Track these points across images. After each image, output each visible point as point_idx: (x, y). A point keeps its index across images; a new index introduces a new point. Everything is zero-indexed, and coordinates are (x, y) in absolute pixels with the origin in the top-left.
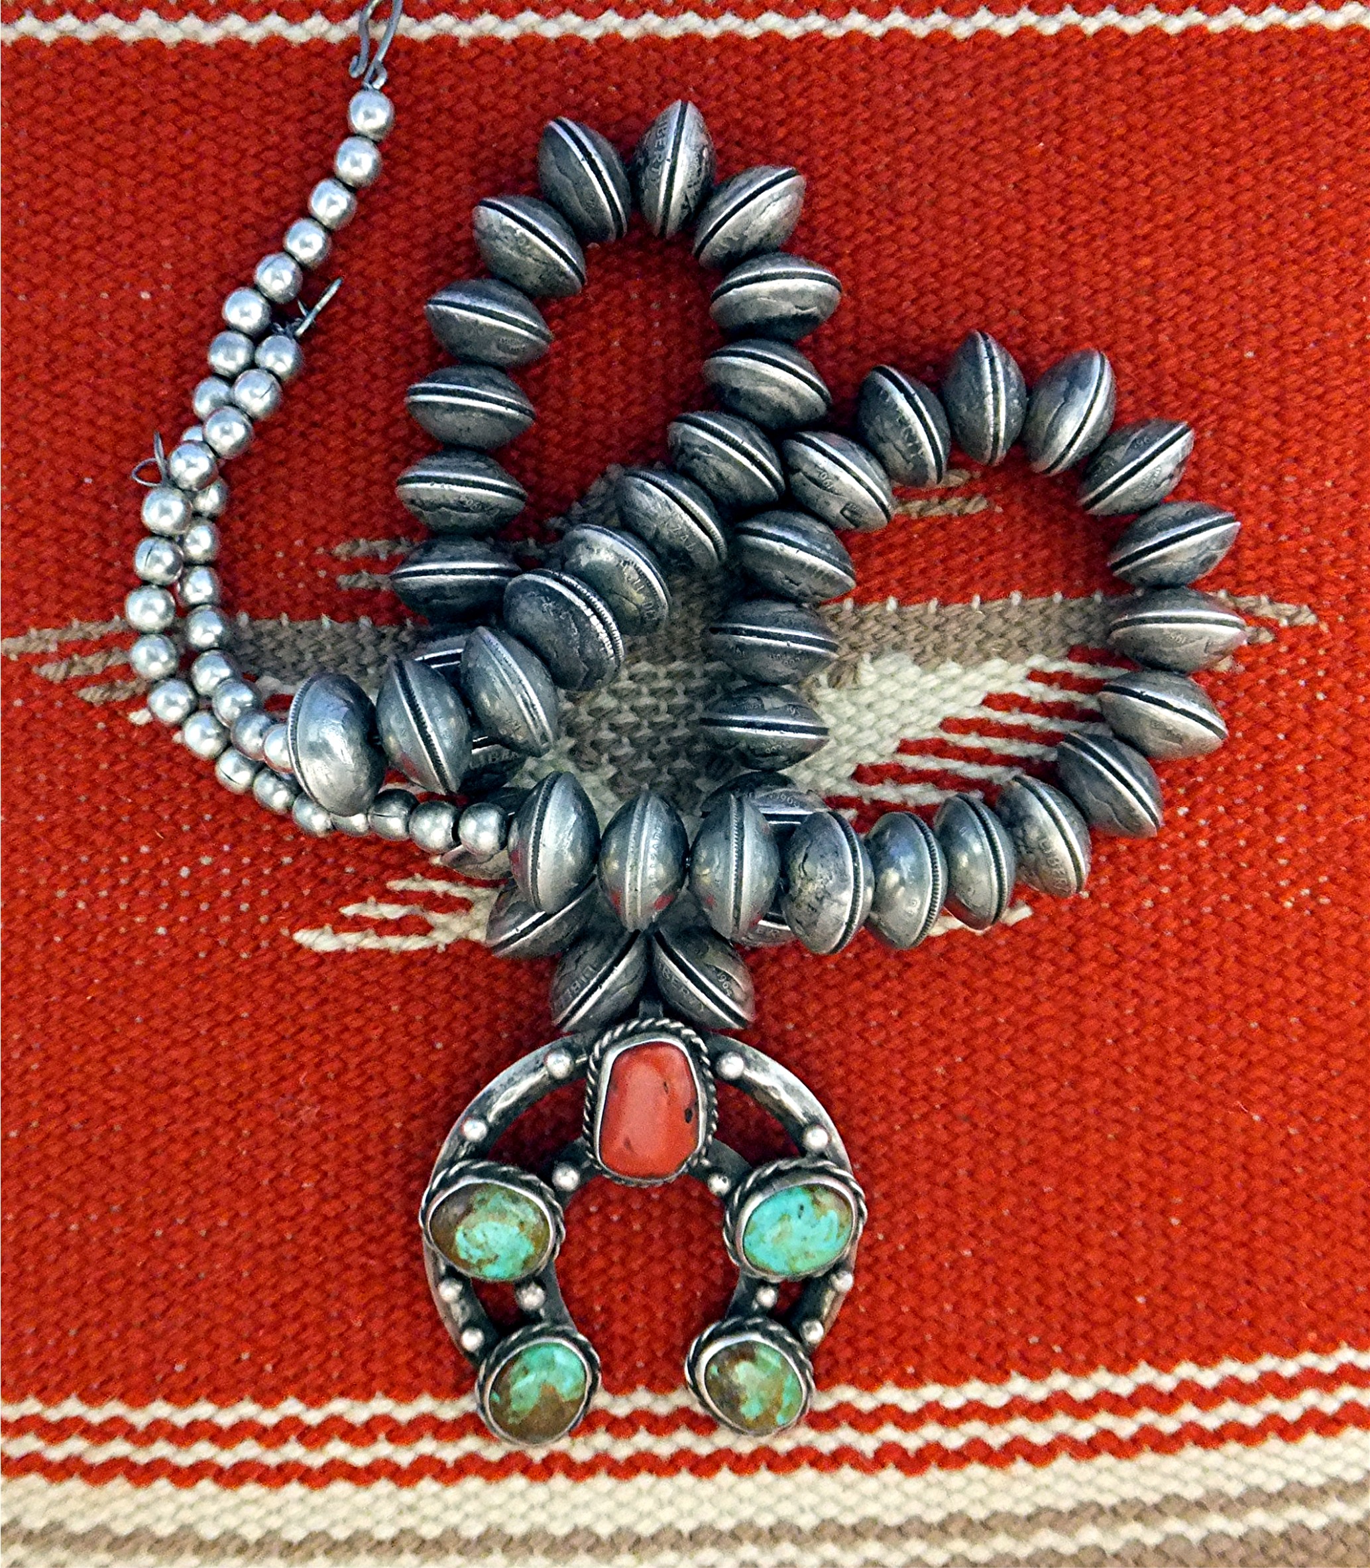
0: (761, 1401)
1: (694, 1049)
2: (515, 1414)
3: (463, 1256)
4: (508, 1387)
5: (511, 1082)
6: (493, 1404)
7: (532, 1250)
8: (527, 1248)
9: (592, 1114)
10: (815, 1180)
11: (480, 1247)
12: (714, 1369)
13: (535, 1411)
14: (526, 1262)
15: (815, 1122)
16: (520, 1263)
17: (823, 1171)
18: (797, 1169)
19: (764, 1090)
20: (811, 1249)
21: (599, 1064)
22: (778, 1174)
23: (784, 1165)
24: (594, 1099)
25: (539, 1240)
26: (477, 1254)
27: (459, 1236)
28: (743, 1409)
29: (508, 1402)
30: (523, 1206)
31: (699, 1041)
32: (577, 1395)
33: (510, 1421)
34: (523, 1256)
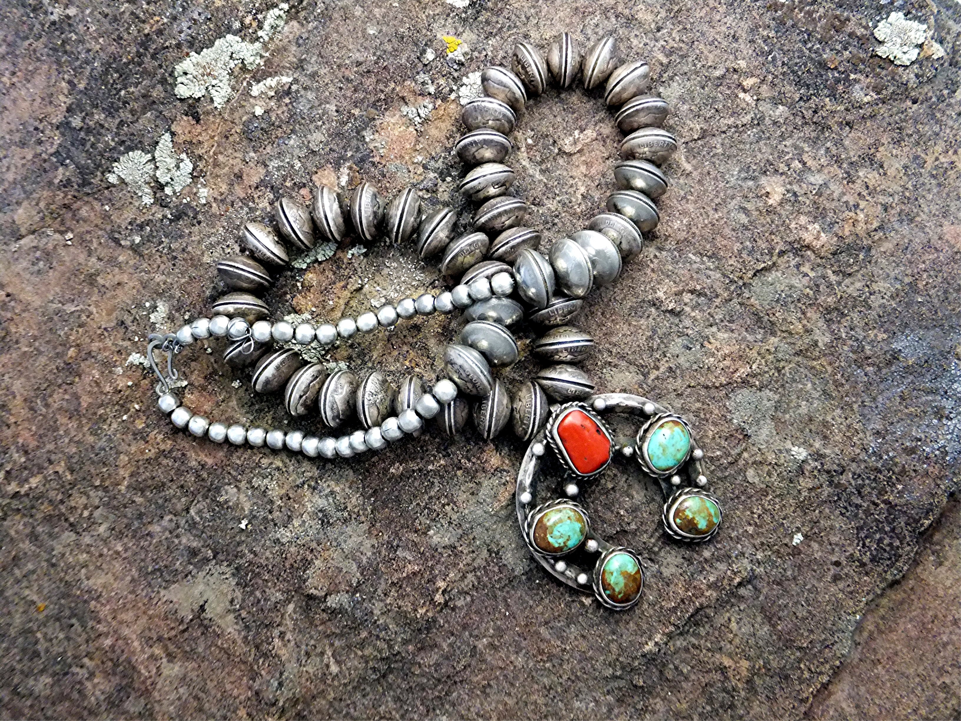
0: (704, 518)
1: (582, 407)
2: (620, 593)
3: (556, 545)
4: (609, 584)
5: (525, 471)
6: (608, 596)
7: (580, 525)
8: (578, 526)
9: (564, 458)
10: (660, 423)
11: (561, 537)
12: (678, 521)
13: (626, 585)
14: (581, 531)
15: (644, 404)
16: (579, 534)
17: (660, 418)
18: (651, 424)
19: (618, 405)
20: (679, 448)
21: (552, 438)
22: (646, 431)
23: (646, 426)
24: (561, 452)
25: (580, 520)
26: (561, 541)
27: (550, 540)
28: (699, 526)
29: (614, 590)
30: (564, 511)
31: (582, 403)
32: (636, 569)
33: (620, 596)
34: (578, 530)
